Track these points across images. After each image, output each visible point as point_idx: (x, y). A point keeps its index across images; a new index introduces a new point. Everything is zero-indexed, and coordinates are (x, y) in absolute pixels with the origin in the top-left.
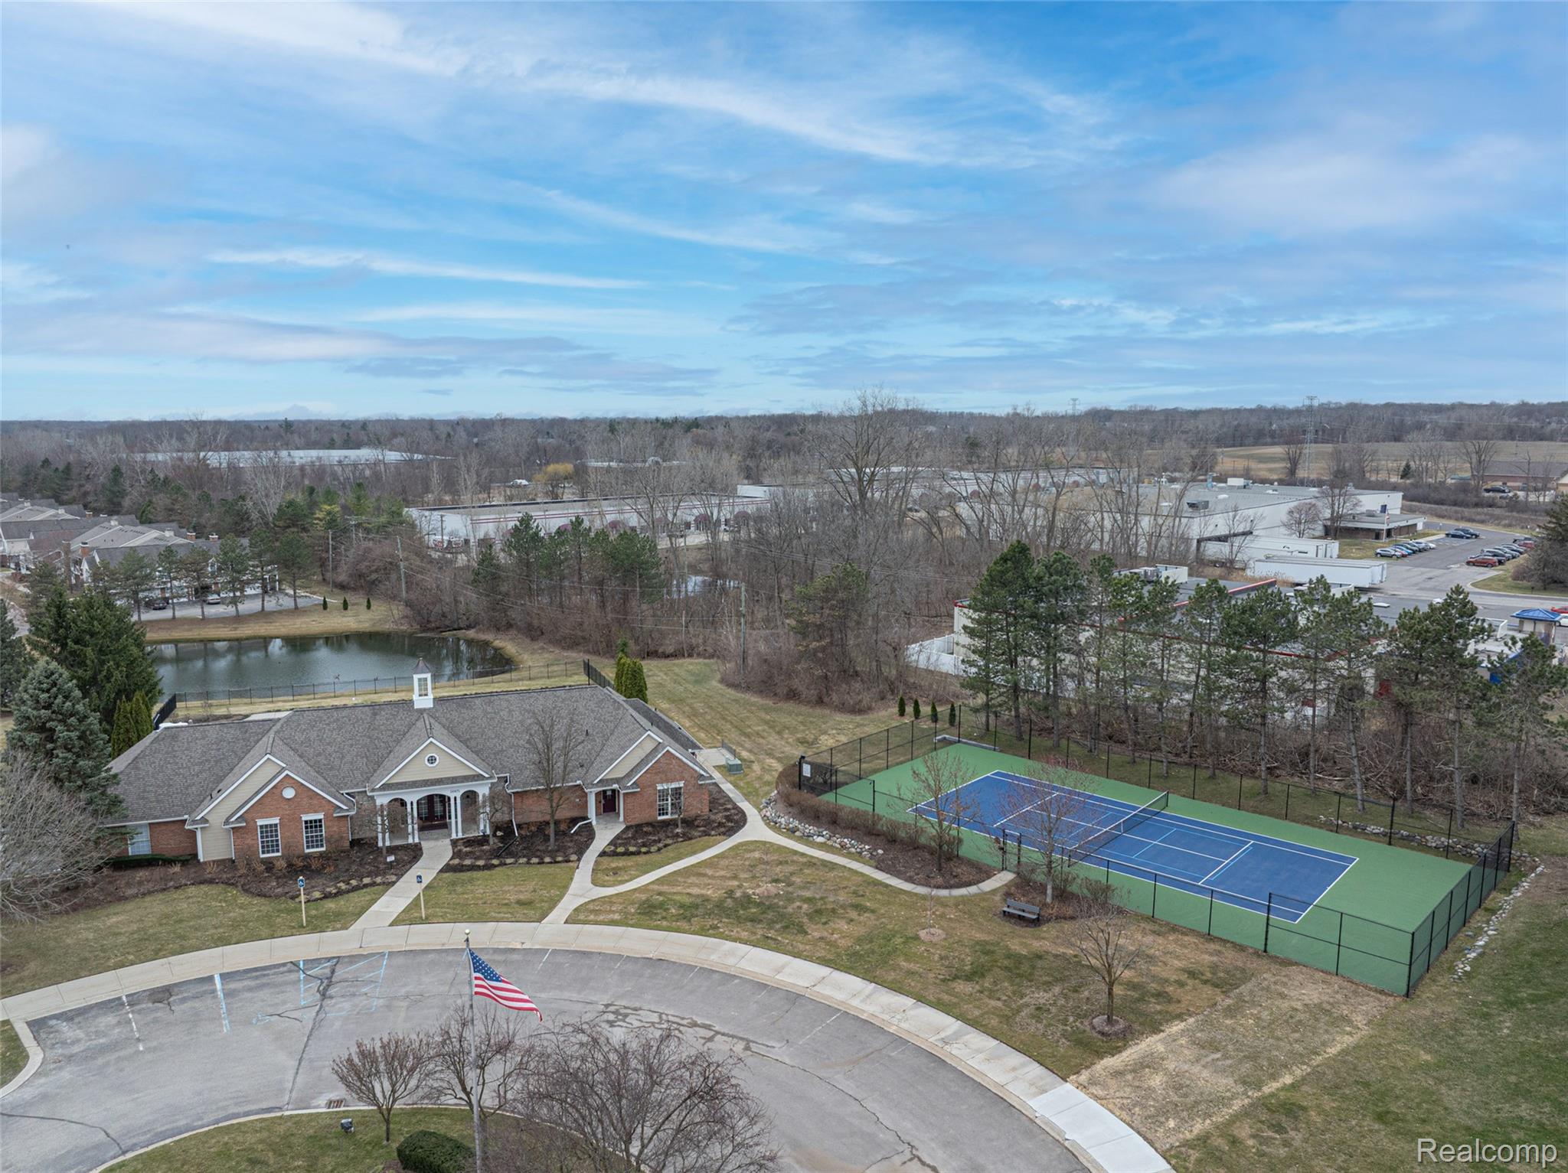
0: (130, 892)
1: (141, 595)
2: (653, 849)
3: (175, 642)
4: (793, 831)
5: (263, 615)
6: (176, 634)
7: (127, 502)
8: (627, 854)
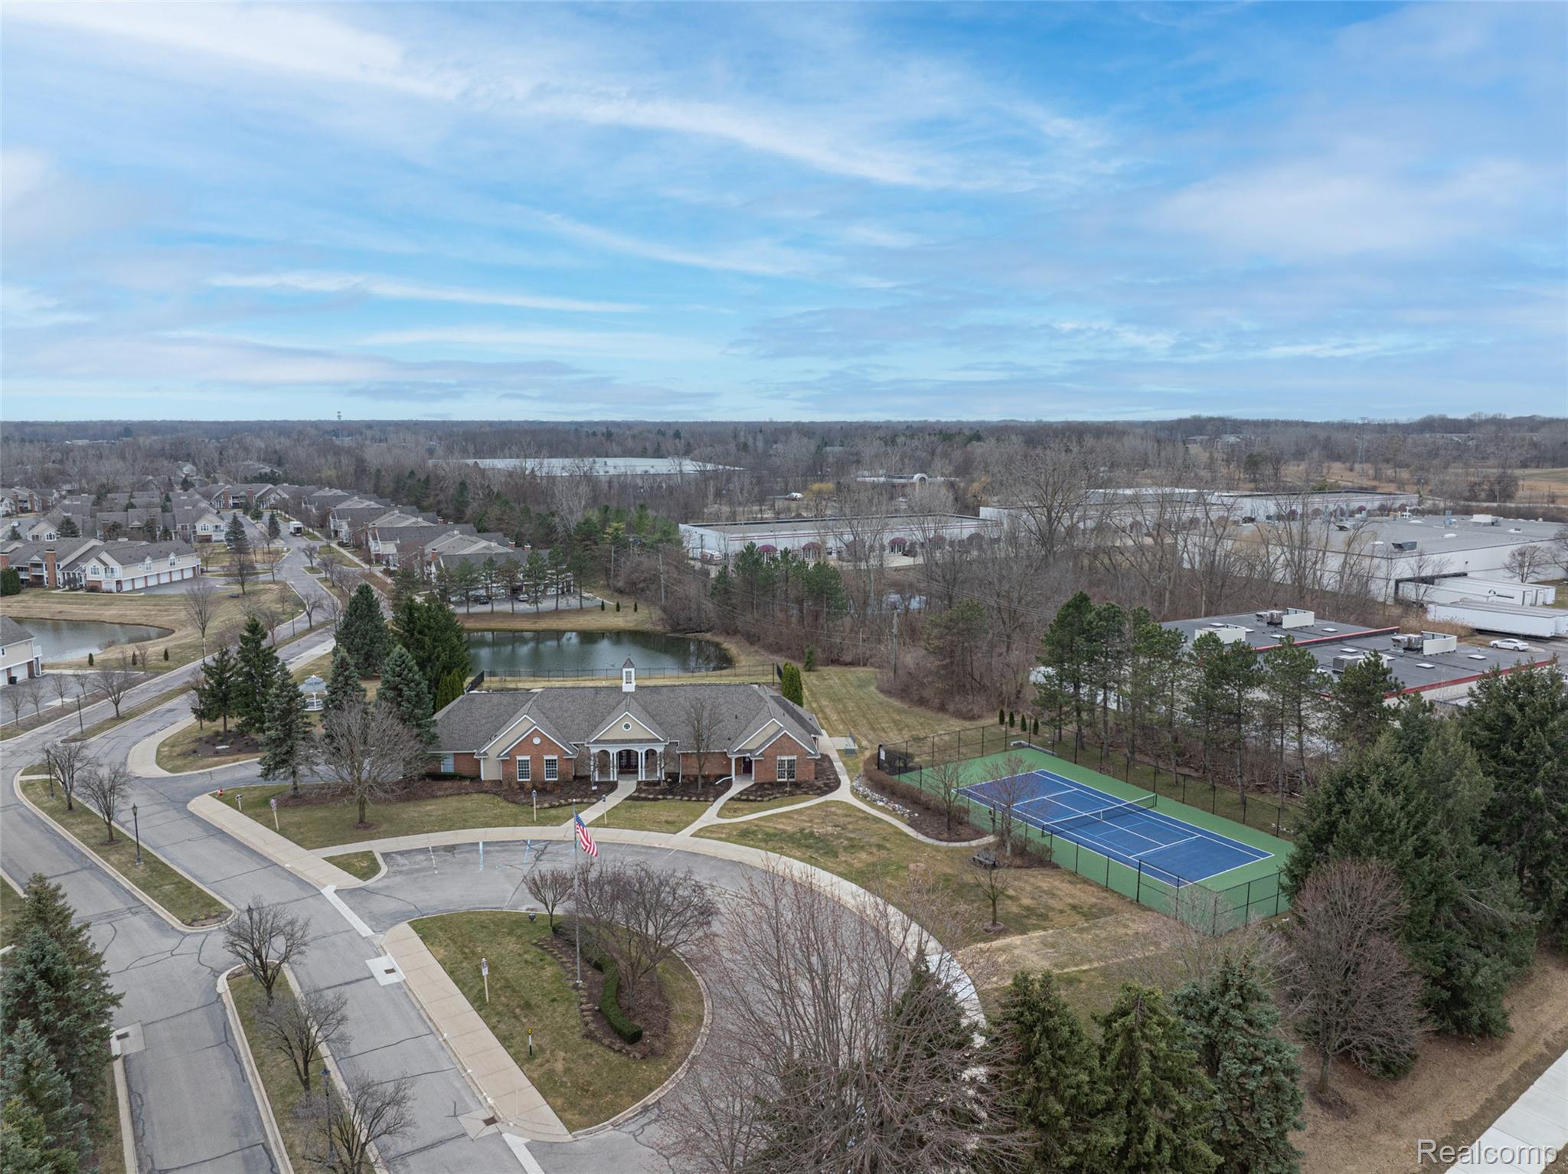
0: (439, 793)
1: (471, 593)
2: (766, 799)
3: (492, 631)
4: (866, 797)
5: (557, 612)
6: (493, 625)
7: (469, 512)
8: (747, 800)
